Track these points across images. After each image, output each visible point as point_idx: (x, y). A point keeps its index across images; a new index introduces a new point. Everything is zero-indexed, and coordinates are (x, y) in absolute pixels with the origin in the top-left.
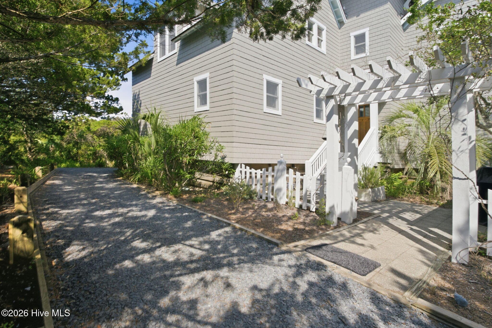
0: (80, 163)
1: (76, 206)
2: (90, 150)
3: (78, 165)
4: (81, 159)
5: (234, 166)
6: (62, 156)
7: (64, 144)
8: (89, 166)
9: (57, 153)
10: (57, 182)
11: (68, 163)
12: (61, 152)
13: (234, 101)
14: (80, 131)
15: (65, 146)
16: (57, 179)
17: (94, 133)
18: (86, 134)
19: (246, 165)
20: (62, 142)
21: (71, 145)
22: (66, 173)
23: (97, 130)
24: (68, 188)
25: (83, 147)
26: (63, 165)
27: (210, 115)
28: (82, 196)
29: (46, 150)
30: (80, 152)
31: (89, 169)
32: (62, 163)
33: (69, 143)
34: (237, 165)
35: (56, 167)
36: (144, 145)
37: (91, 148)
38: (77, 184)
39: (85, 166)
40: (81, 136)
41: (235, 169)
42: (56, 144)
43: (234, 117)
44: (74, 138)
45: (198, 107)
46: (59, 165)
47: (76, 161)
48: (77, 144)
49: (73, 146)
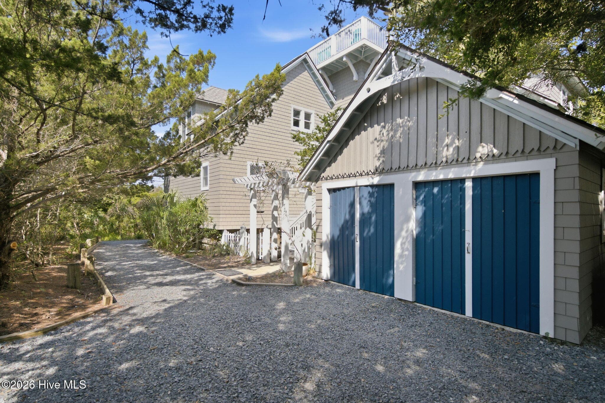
0: (121, 236)
1: (112, 261)
2: (131, 223)
3: (119, 238)
4: (123, 232)
5: (221, 232)
6: (105, 229)
7: (108, 218)
8: (130, 238)
9: (101, 227)
10: (101, 251)
11: (110, 236)
12: (104, 226)
13: (221, 184)
14: (122, 204)
15: (108, 220)
16: (101, 249)
17: (135, 205)
18: (127, 207)
19: (228, 230)
20: (106, 216)
21: (114, 218)
22: (108, 244)
23: (138, 203)
24: (108, 254)
25: (126, 219)
26: (106, 238)
27: (209, 194)
28: (117, 257)
29: (91, 225)
30: (122, 224)
31: (128, 241)
32: (104, 236)
33: (112, 216)
34: (223, 230)
35: (100, 240)
36: (163, 218)
37: (132, 220)
38: (115, 251)
39: (126, 239)
40: (123, 209)
41: (222, 234)
42: (100, 218)
43: (220, 196)
44: (117, 211)
45: (203, 186)
46: (103, 238)
47: (118, 234)
48: (118, 217)
49: (116, 219)
